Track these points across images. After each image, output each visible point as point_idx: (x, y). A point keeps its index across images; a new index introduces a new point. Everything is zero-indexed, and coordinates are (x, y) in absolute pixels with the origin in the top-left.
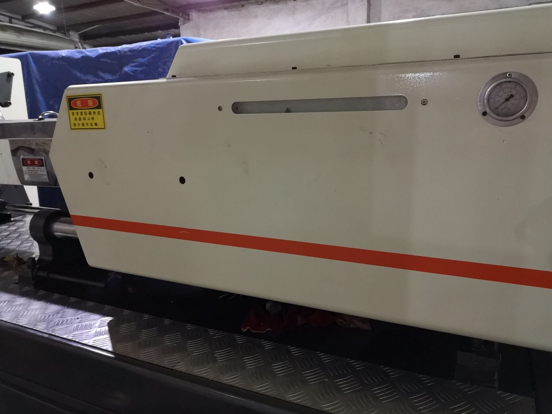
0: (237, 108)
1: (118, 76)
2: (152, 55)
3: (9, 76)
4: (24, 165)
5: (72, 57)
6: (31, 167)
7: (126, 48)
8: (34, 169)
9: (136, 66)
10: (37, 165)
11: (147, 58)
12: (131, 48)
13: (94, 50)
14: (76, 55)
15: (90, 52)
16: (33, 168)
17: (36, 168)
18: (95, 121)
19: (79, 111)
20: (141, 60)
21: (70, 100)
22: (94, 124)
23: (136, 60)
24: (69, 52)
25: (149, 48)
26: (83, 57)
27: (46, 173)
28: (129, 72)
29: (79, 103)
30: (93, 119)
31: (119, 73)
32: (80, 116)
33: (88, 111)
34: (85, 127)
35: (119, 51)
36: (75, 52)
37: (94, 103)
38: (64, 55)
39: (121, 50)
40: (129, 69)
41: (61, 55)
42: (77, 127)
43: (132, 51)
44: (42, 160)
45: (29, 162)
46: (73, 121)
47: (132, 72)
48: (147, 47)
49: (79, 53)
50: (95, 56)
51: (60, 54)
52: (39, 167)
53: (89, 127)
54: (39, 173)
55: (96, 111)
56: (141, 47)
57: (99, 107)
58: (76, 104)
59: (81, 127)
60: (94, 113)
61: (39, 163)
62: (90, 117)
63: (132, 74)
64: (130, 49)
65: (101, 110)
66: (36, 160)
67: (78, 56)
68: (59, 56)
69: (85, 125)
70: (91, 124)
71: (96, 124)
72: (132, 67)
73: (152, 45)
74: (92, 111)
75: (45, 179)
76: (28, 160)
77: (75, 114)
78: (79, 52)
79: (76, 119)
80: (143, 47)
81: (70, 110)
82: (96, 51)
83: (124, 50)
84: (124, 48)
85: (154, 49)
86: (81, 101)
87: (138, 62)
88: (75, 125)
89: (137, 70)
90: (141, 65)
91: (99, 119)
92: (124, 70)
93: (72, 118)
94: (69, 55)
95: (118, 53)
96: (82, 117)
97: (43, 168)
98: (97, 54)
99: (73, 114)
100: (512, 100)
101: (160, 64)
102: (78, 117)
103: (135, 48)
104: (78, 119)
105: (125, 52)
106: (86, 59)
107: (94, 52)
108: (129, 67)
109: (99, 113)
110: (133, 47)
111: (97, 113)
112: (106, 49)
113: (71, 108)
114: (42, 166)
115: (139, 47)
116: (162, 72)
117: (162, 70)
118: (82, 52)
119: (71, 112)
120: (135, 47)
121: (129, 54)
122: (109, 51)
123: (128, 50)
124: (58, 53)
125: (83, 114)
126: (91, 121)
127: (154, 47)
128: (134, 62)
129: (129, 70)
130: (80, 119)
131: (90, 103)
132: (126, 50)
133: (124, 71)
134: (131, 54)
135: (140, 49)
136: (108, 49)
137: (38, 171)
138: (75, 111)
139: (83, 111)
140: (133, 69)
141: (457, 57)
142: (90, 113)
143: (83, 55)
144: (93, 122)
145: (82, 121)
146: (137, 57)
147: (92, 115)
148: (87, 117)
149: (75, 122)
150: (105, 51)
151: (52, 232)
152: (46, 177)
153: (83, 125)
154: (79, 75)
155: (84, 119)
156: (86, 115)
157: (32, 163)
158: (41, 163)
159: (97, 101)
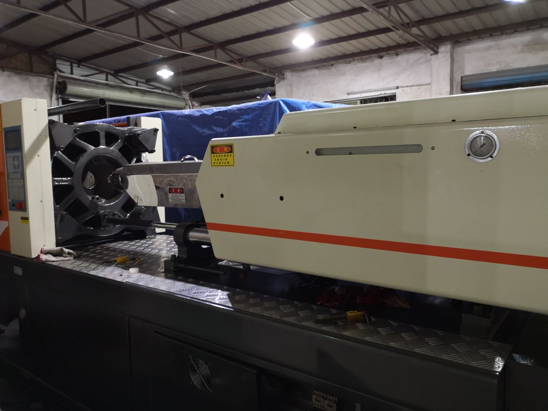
0: (318, 152)
1: (227, 130)
2: (255, 113)
3: (156, 130)
4: (170, 192)
5: (193, 115)
6: (175, 194)
7: (235, 107)
8: (176, 195)
9: (242, 122)
10: (179, 192)
11: (251, 116)
13: (210, 110)
14: (196, 114)
15: (207, 110)
17: (178, 194)
18: (228, 161)
19: (218, 155)
20: (247, 117)
21: (213, 147)
22: (227, 163)
23: (242, 117)
24: (190, 111)
25: (253, 107)
26: (201, 115)
27: (185, 198)
28: (236, 126)
29: (218, 149)
30: (226, 159)
31: (228, 127)
32: (218, 157)
33: (223, 154)
34: (221, 164)
35: (230, 110)
36: (195, 111)
37: (228, 150)
38: (187, 113)
39: (231, 109)
40: (237, 124)
41: (185, 114)
42: (216, 164)
43: (239, 109)
44: (183, 189)
45: (173, 190)
46: (213, 161)
47: (239, 126)
48: (252, 107)
49: (199, 112)
50: (210, 114)
51: (184, 113)
52: (181, 194)
53: (224, 164)
54: (180, 198)
55: (229, 154)
56: (247, 106)
57: (231, 152)
58: (216, 150)
59: (218, 164)
60: (228, 155)
61: (181, 191)
63: (238, 127)
64: (238, 108)
65: (232, 154)
66: (178, 189)
67: (198, 114)
68: (183, 115)
69: (221, 163)
71: (228, 163)
72: (239, 122)
73: (256, 105)
74: (226, 154)
75: (184, 202)
76: (172, 189)
77: (215, 156)
78: (198, 111)
79: (215, 160)
80: (249, 107)
82: (212, 110)
83: (233, 109)
84: (234, 108)
85: (257, 108)
86: (219, 148)
87: (243, 119)
88: (214, 163)
89: (243, 125)
90: (246, 121)
91: (230, 159)
92: (233, 124)
93: (213, 159)
94: (191, 113)
95: (229, 112)
96: (219, 158)
97: (183, 195)
98: (213, 113)
99: (214, 156)
100: (484, 146)
101: (261, 119)
102: (217, 158)
104: (217, 160)
105: (234, 111)
106: (203, 116)
108: (237, 122)
110: (241, 107)
111: (229, 156)
112: (220, 109)
113: (213, 153)
114: (183, 193)
115: (245, 107)
117: (263, 125)
118: (200, 111)
119: (213, 155)
120: (242, 107)
121: (237, 112)
122: (221, 110)
123: (237, 109)
124: (183, 112)
125: (221, 156)
126: (225, 161)
127: (257, 107)
128: (241, 119)
129: (236, 125)
130: (218, 159)
131: (226, 149)
132: (235, 109)
133: (232, 125)
134: (239, 112)
135: (246, 108)
137: (179, 196)
138: (215, 155)
139: (221, 154)
140: (239, 124)
141: (454, 121)
142: (225, 156)
143: (201, 113)
144: (227, 161)
145: (220, 161)
146: (243, 114)
147: (226, 157)
148: (223, 158)
149: (214, 161)
150: (219, 110)
151: (188, 238)
152: (184, 201)
153: (220, 163)
154: (197, 128)
155: (221, 159)
156: (222, 157)
157: (176, 191)
158: (182, 191)
159: (230, 148)
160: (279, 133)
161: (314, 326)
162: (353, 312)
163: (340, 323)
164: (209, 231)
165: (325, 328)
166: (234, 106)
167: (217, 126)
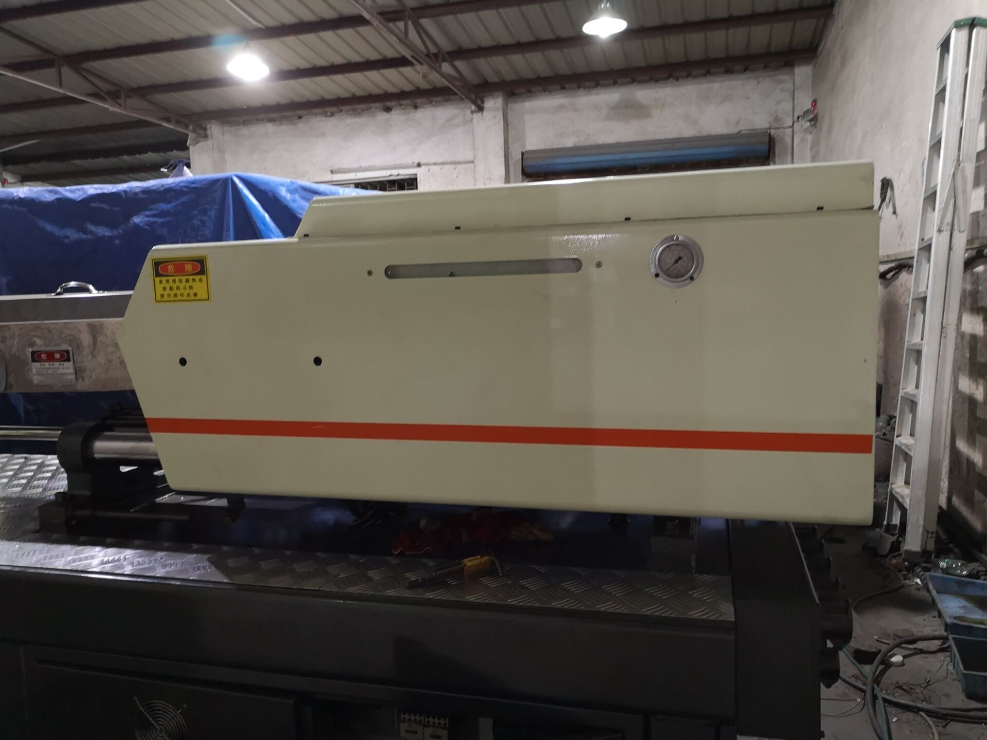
0: (391, 272)
1: (121, 232)
2: (183, 200)
4: (34, 360)
5: (37, 199)
6: (47, 364)
7: (137, 187)
8: (52, 367)
9: (153, 216)
11: (173, 204)
12: (146, 188)
13: (78, 190)
14: (46, 197)
15: (72, 191)
16: (50, 365)
17: (57, 364)
18: (195, 290)
19: (171, 279)
20: (164, 207)
21: (157, 264)
22: (192, 295)
23: (154, 206)
24: (30, 190)
25: (177, 188)
26: (58, 199)
27: (73, 371)
28: (141, 225)
29: (171, 268)
30: (191, 287)
31: (124, 226)
32: (171, 284)
33: (184, 278)
34: (179, 298)
35: (125, 192)
36: (42, 191)
37: (194, 268)
38: (22, 196)
39: (128, 190)
40: (142, 220)
41: (17, 196)
42: (166, 298)
43: (147, 191)
44: (68, 352)
45: (43, 356)
46: (160, 291)
47: (147, 225)
48: (174, 187)
49: (51, 194)
50: (80, 199)
51: (15, 194)
52: (62, 363)
53: (185, 297)
54: (60, 371)
55: (197, 278)
56: (163, 186)
57: (203, 272)
58: (166, 269)
59: (172, 298)
60: (194, 280)
61: (62, 356)
62: (188, 285)
63: (147, 227)
65: (204, 277)
66: (57, 353)
67: (49, 197)
68: (13, 198)
69: (178, 295)
70: (188, 295)
71: (195, 295)
72: (147, 216)
73: (182, 184)
74: (191, 278)
75: (71, 379)
76: (41, 354)
77: (164, 282)
78: (50, 191)
79: (164, 289)
80: (167, 186)
81: (156, 276)
82: (83, 189)
83: (133, 190)
84: (133, 188)
85: (185, 189)
86: (173, 265)
87: (156, 210)
88: (162, 296)
89: (156, 222)
90: (162, 214)
91: (199, 287)
92: (133, 221)
93: (159, 287)
94: (33, 195)
95: (124, 196)
96: (175, 286)
97: (69, 364)
98: (84, 196)
99: (161, 282)
100: (680, 262)
101: (195, 212)
102: (168, 286)
103: (153, 188)
104: (168, 289)
105: (136, 194)
106: (63, 202)
107: (78, 192)
108: (142, 217)
109: (201, 280)
111: (197, 280)
112: (100, 188)
113: (157, 274)
114: (68, 360)
115: (160, 186)
116: (198, 225)
117: (199, 223)
118: (56, 192)
119: (158, 279)
121: (142, 196)
122: (105, 191)
123: (141, 190)
124: (12, 193)
125: (177, 281)
126: (188, 291)
127: (186, 187)
128: (151, 210)
129: (141, 222)
130: (171, 288)
131: (189, 267)
132: (138, 190)
133: (131, 222)
134: (146, 197)
135: (162, 189)
136: (104, 188)
137: (58, 368)
138: (164, 279)
139: (177, 279)
140: (149, 221)
141: (628, 219)
142: (187, 281)
143: (57, 196)
144: (192, 293)
145: (175, 291)
146: (157, 201)
147: (191, 283)
148: (182, 286)
149: (162, 292)
150: (99, 192)
151: (93, 454)
152: (73, 377)
153: (176, 295)
154: (49, 227)
155: (178, 288)
156: (180, 283)
157: (50, 357)
158: (65, 356)
159: (200, 266)
160: (306, 236)
161: (409, 594)
162: (475, 558)
163: (453, 583)
164: (153, 435)
165: (430, 595)
166: (135, 185)
167: (97, 223)
